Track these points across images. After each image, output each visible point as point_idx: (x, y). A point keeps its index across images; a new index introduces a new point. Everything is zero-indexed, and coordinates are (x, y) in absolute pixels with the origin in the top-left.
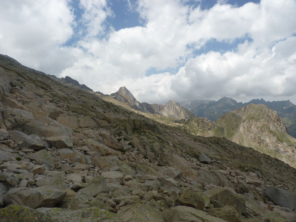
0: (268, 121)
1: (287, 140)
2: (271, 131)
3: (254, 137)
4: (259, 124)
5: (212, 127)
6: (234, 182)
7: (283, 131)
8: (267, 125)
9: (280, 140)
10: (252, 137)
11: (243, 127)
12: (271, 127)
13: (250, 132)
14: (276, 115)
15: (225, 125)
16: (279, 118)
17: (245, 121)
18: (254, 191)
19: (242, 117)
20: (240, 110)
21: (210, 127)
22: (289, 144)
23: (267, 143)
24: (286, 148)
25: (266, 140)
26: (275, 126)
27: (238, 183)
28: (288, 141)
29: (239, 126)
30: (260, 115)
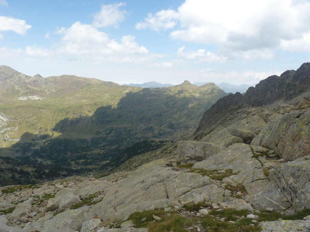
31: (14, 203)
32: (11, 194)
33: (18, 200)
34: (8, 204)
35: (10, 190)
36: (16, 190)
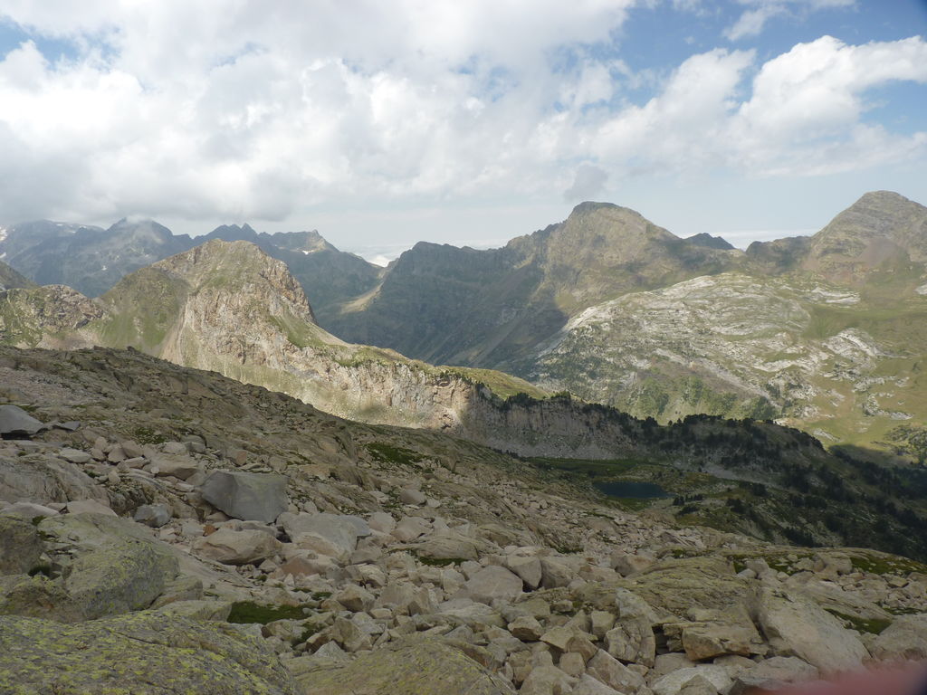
0: (263, 290)
1: (312, 341)
2: (271, 317)
3: (227, 339)
4: (240, 301)
5: (91, 316)
6: (108, 480)
7: (303, 317)
8: (260, 303)
9: (295, 343)
10: (220, 338)
11: (192, 312)
12: (272, 308)
13: (215, 325)
14: (284, 273)
15: (135, 308)
16: (291, 281)
17: (198, 291)
18: (171, 495)
19: (189, 281)
20: (182, 258)
21: (84, 317)
22: (318, 352)
23: (264, 353)
24: (311, 364)
25: (261, 347)
26: (282, 303)
27: (123, 481)
28: (316, 343)
29: (181, 310)
30: (240, 272)
31: (884, 606)
32: (877, 576)
33: (896, 602)
34: (867, 604)
35: (874, 565)
36: (893, 569)
